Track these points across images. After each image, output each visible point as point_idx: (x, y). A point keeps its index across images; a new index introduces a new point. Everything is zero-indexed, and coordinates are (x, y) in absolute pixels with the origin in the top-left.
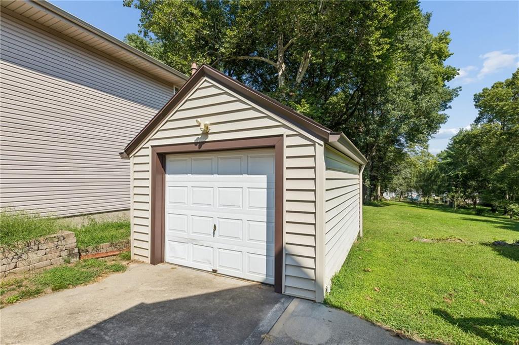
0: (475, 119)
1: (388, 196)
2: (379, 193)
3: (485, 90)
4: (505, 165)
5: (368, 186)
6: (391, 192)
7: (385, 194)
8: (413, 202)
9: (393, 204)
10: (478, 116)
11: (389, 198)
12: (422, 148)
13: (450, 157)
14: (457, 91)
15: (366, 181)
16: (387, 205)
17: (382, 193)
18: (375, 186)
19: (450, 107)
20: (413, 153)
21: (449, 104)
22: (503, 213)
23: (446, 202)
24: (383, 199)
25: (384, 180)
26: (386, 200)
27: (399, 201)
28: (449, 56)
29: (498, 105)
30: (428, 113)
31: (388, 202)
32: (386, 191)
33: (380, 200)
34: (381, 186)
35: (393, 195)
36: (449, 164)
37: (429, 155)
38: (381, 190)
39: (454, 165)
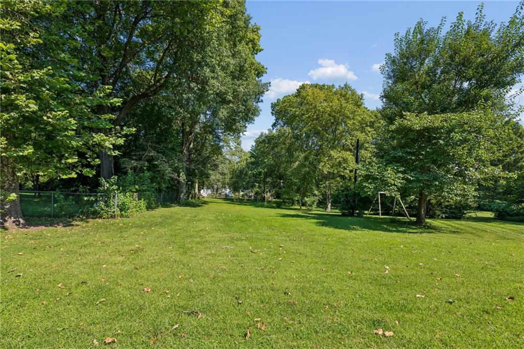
0: (272, 124)
1: (205, 193)
2: (197, 191)
3: (278, 100)
4: (297, 163)
5: (183, 182)
6: (208, 188)
7: (202, 191)
8: (227, 198)
9: (211, 202)
10: (274, 121)
11: (206, 195)
12: (236, 144)
13: (253, 157)
14: (267, 86)
15: (181, 175)
16: (205, 203)
17: (199, 191)
18: (193, 182)
19: (262, 101)
20: (228, 148)
21: (261, 98)
22: (291, 205)
23: (250, 196)
24: (201, 197)
25: (201, 175)
26: (204, 197)
27: (216, 198)
28: (260, 51)
29: (291, 110)
30: (246, 101)
31: (206, 199)
32: (203, 189)
33: (198, 198)
34: (199, 183)
35: (209, 192)
36: (252, 163)
37: (241, 151)
38: (199, 187)
39: (255, 164)
